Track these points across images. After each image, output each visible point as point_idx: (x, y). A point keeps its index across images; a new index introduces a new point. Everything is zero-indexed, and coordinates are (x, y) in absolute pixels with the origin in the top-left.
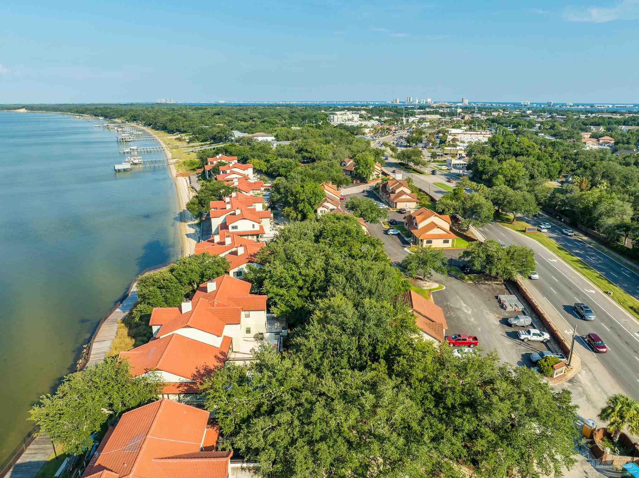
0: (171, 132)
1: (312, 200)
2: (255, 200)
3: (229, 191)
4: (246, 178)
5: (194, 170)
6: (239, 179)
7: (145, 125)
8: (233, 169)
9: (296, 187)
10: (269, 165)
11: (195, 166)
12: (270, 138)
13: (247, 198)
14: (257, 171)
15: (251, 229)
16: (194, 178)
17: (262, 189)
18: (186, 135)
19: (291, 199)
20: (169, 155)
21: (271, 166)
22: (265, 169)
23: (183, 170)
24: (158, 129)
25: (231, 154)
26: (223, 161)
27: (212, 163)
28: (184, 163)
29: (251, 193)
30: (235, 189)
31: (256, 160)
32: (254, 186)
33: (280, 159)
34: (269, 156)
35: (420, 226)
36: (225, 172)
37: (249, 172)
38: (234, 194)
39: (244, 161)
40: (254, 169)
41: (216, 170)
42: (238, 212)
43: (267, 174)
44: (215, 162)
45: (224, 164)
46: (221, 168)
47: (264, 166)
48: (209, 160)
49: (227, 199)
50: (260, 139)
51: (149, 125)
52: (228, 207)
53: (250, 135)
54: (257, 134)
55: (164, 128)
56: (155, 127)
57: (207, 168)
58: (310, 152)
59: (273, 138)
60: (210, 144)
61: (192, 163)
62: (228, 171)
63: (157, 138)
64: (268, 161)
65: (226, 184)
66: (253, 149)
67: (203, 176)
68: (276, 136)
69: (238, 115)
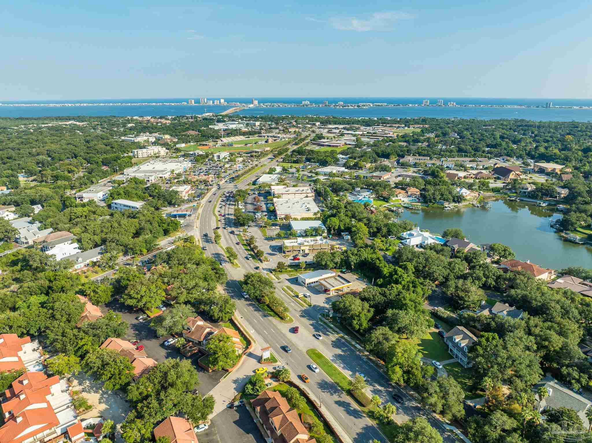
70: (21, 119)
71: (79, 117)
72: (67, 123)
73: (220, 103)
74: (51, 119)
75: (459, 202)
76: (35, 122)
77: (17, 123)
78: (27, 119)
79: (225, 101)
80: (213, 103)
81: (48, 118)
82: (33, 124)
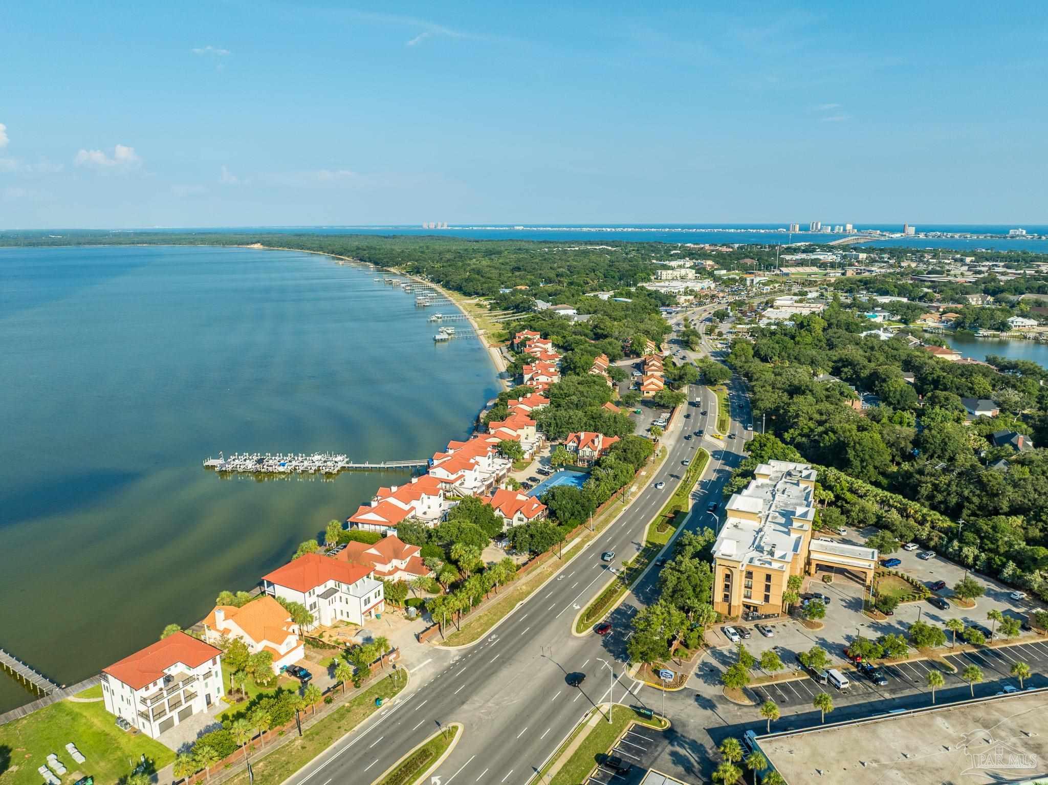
0: (468, 294)
1: (585, 368)
2: (552, 366)
3: (534, 359)
4: (546, 351)
5: (503, 341)
6: (541, 352)
7: (433, 280)
8: (537, 344)
9: (577, 359)
10: (565, 341)
11: (503, 338)
12: (571, 312)
13: (545, 364)
14: (554, 345)
15: (546, 381)
16: (505, 349)
17: (557, 359)
18: (486, 300)
19: (572, 366)
20: (476, 325)
21: (567, 342)
22: (561, 344)
23: (494, 341)
24: (450, 289)
25: (535, 330)
26: (529, 336)
27: (519, 337)
28: (493, 335)
29: (548, 362)
30: (538, 359)
31: (555, 337)
32: (551, 357)
33: (574, 336)
34: (566, 333)
35: (645, 384)
36: (530, 346)
37: (549, 346)
38: (537, 362)
39: (545, 336)
40: (553, 344)
41: (523, 344)
42: (540, 371)
43: (562, 347)
44: (522, 337)
45: (529, 339)
46: (527, 343)
47: (560, 341)
48: (517, 335)
49: (533, 365)
50: (562, 312)
51: (439, 282)
52: (534, 369)
53: (553, 307)
54: (560, 306)
55: (459, 289)
56: (447, 286)
57: (516, 341)
58: (603, 329)
59: (575, 311)
60: (513, 313)
61: (500, 336)
62: (533, 346)
63: (454, 302)
64: (564, 337)
65: (532, 355)
66: (553, 325)
67: (511, 347)
68: (578, 309)
69: (542, 272)
70: (545, 242)
71: (613, 242)
72: (597, 248)
73: (845, 230)
74: (579, 243)
75: (1002, 331)
76: (560, 246)
77: (540, 246)
78: (551, 242)
79: (854, 228)
80: (832, 230)
81: (576, 242)
82: (558, 247)
